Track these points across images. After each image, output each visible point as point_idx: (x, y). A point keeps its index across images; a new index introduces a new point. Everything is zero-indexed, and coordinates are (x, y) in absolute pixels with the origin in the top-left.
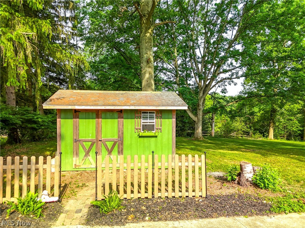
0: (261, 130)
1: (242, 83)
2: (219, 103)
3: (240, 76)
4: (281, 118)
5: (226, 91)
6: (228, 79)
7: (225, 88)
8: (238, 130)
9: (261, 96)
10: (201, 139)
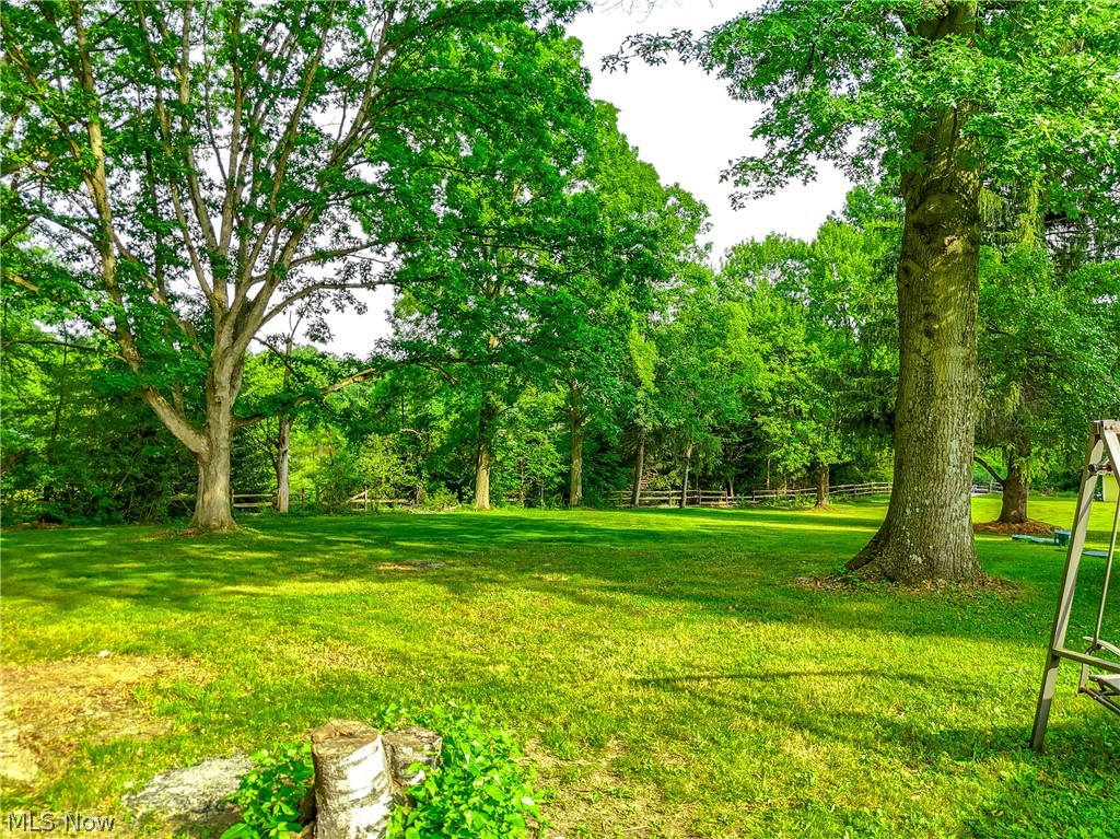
0: (452, 478)
1: (388, 312)
2: (301, 377)
3: (377, 279)
4: (510, 436)
5: (327, 334)
6: (334, 285)
7: (321, 319)
8: (378, 483)
9: (451, 359)
10: (225, 530)
